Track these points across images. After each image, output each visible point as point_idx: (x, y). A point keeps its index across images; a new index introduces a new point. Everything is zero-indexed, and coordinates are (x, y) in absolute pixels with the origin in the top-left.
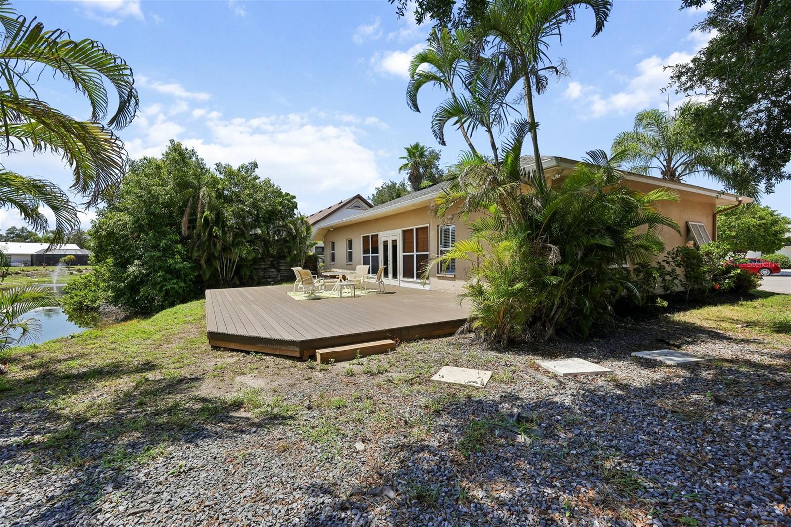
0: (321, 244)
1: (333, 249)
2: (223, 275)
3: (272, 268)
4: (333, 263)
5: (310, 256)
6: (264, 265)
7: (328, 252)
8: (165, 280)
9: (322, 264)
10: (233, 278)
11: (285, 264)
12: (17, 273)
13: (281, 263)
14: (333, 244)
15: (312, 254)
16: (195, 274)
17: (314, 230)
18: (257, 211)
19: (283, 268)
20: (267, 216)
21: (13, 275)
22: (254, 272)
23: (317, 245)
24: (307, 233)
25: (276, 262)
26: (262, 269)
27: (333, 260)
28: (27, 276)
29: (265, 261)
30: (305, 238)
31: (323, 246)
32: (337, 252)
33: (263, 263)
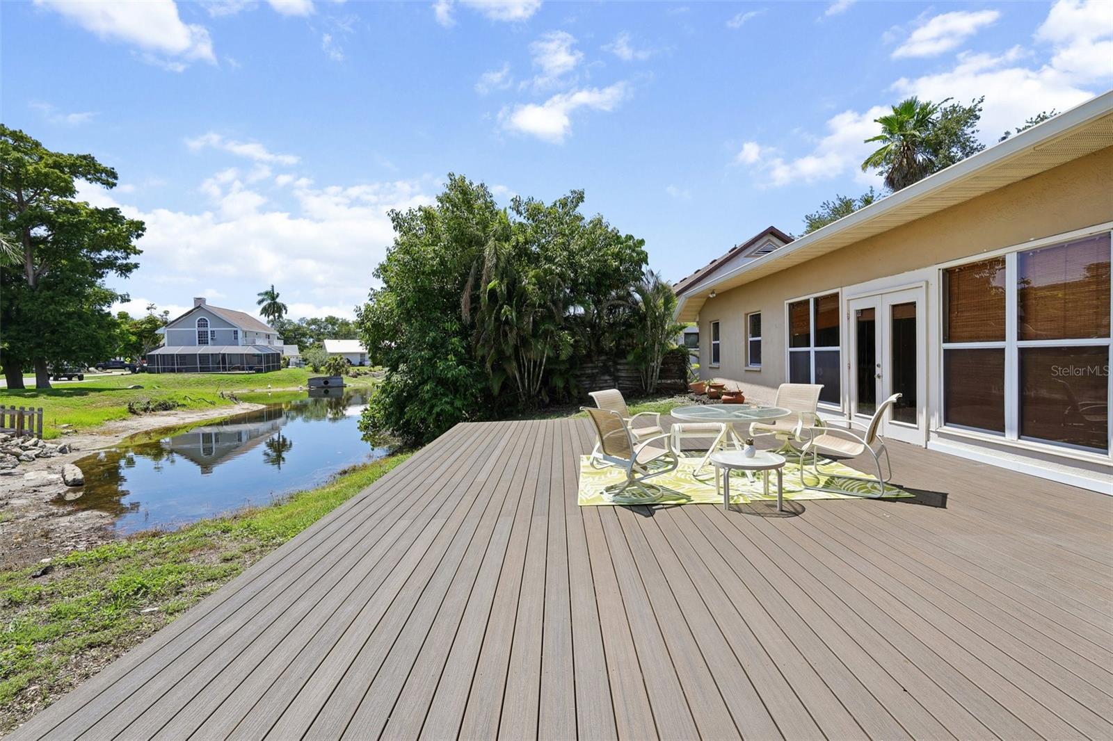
0: (692, 327)
1: (716, 337)
2: (523, 385)
3: (604, 374)
4: (715, 365)
5: (673, 351)
6: (592, 368)
7: (707, 342)
8: (435, 395)
9: (695, 366)
10: (540, 392)
11: (627, 367)
12: (366, 374)
13: (620, 364)
14: (716, 325)
15: (676, 347)
16: (479, 386)
17: (679, 303)
18: (575, 272)
19: (623, 375)
20: (593, 280)
21: (363, 376)
22: (573, 382)
23: (686, 331)
24: (667, 308)
25: (611, 363)
26: (589, 376)
27: (716, 358)
28: (374, 376)
29: (592, 362)
30: (662, 319)
31: (698, 331)
32: (723, 342)
33: (590, 365)
